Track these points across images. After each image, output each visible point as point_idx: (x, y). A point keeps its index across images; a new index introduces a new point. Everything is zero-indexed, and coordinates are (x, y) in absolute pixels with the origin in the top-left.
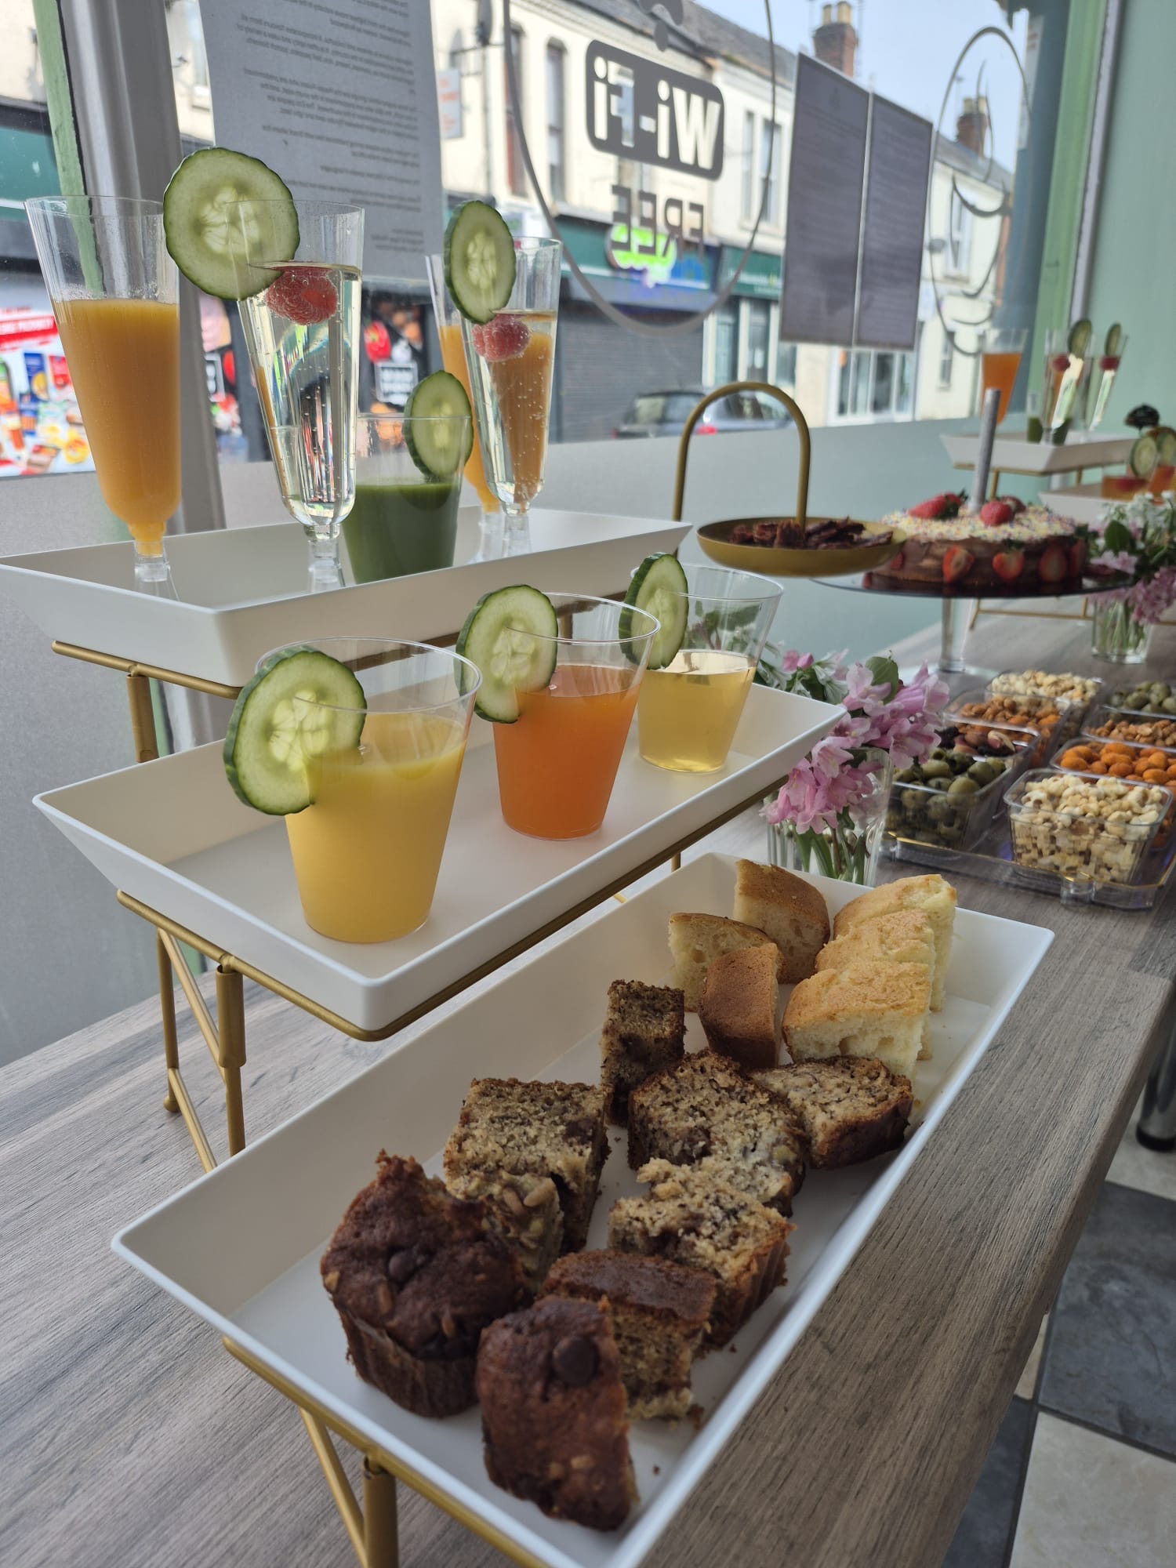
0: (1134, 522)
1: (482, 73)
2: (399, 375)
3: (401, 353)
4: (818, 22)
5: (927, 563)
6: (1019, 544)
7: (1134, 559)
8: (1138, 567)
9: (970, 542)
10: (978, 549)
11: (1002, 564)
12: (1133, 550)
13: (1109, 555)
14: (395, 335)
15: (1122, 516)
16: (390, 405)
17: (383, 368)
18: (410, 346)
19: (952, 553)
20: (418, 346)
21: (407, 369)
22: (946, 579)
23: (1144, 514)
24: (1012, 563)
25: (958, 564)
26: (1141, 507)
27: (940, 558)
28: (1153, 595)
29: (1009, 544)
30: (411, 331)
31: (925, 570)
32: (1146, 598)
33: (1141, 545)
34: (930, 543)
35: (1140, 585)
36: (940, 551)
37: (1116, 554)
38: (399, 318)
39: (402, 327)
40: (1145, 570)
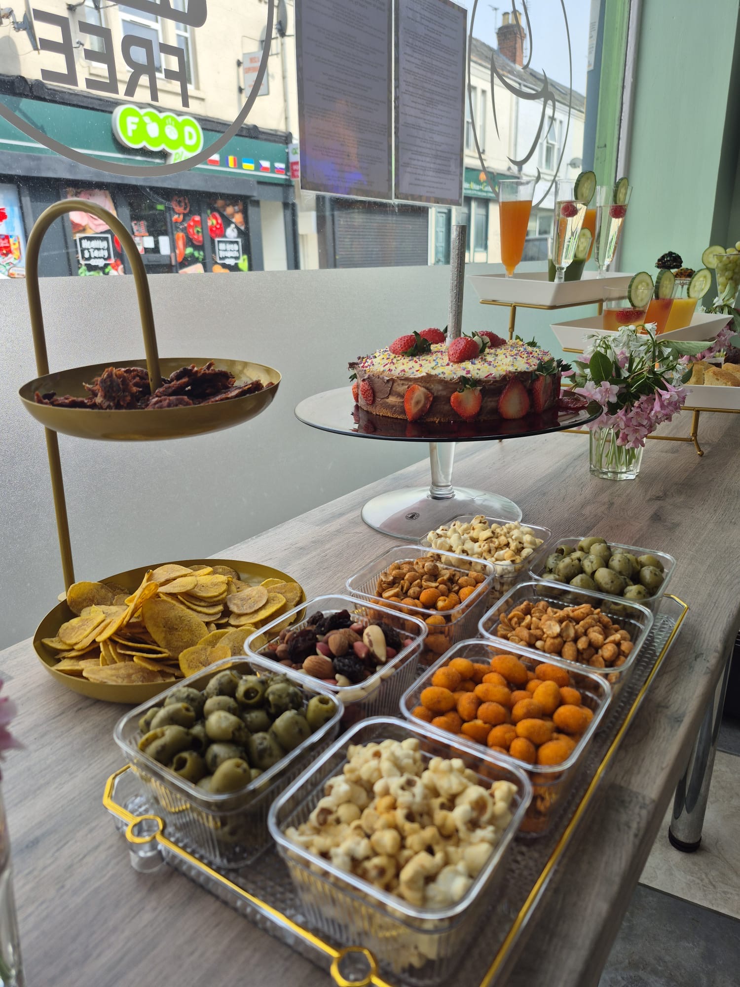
0: (617, 352)
1: (282, 54)
2: (229, 247)
3: (231, 233)
4: (500, 24)
5: (392, 400)
6: (476, 382)
7: (616, 388)
8: (620, 395)
9: (428, 380)
10: (437, 388)
11: (459, 402)
12: (616, 379)
13: (590, 384)
14: (227, 222)
15: (608, 347)
16: (224, 266)
17: (219, 242)
18: (237, 227)
19: (411, 390)
20: (243, 228)
21: (237, 242)
22: (409, 417)
23: (627, 345)
24: (469, 401)
25: (417, 403)
26: (625, 338)
27: (401, 396)
28: (634, 422)
29: (464, 381)
30: (238, 218)
31: (391, 407)
32: (627, 426)
33: (625, 374)
34: (392, 381)
35: (620, 413)
36: (401, 388)
37: (598, 383)
38: (229, 210)
39: (233, 215)
40: (625, 399)
